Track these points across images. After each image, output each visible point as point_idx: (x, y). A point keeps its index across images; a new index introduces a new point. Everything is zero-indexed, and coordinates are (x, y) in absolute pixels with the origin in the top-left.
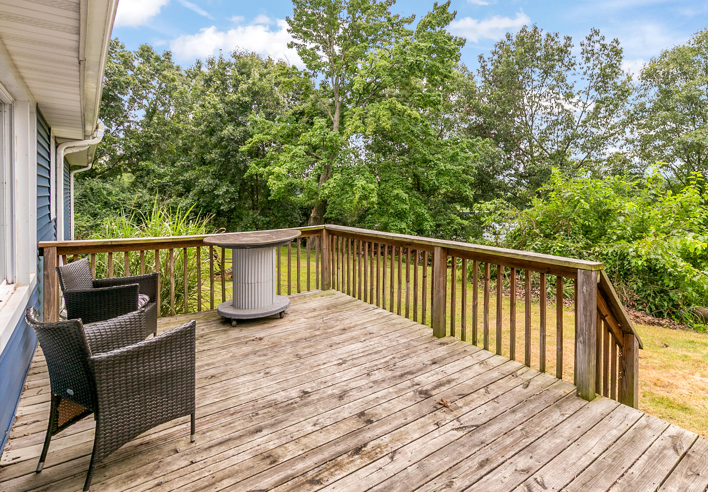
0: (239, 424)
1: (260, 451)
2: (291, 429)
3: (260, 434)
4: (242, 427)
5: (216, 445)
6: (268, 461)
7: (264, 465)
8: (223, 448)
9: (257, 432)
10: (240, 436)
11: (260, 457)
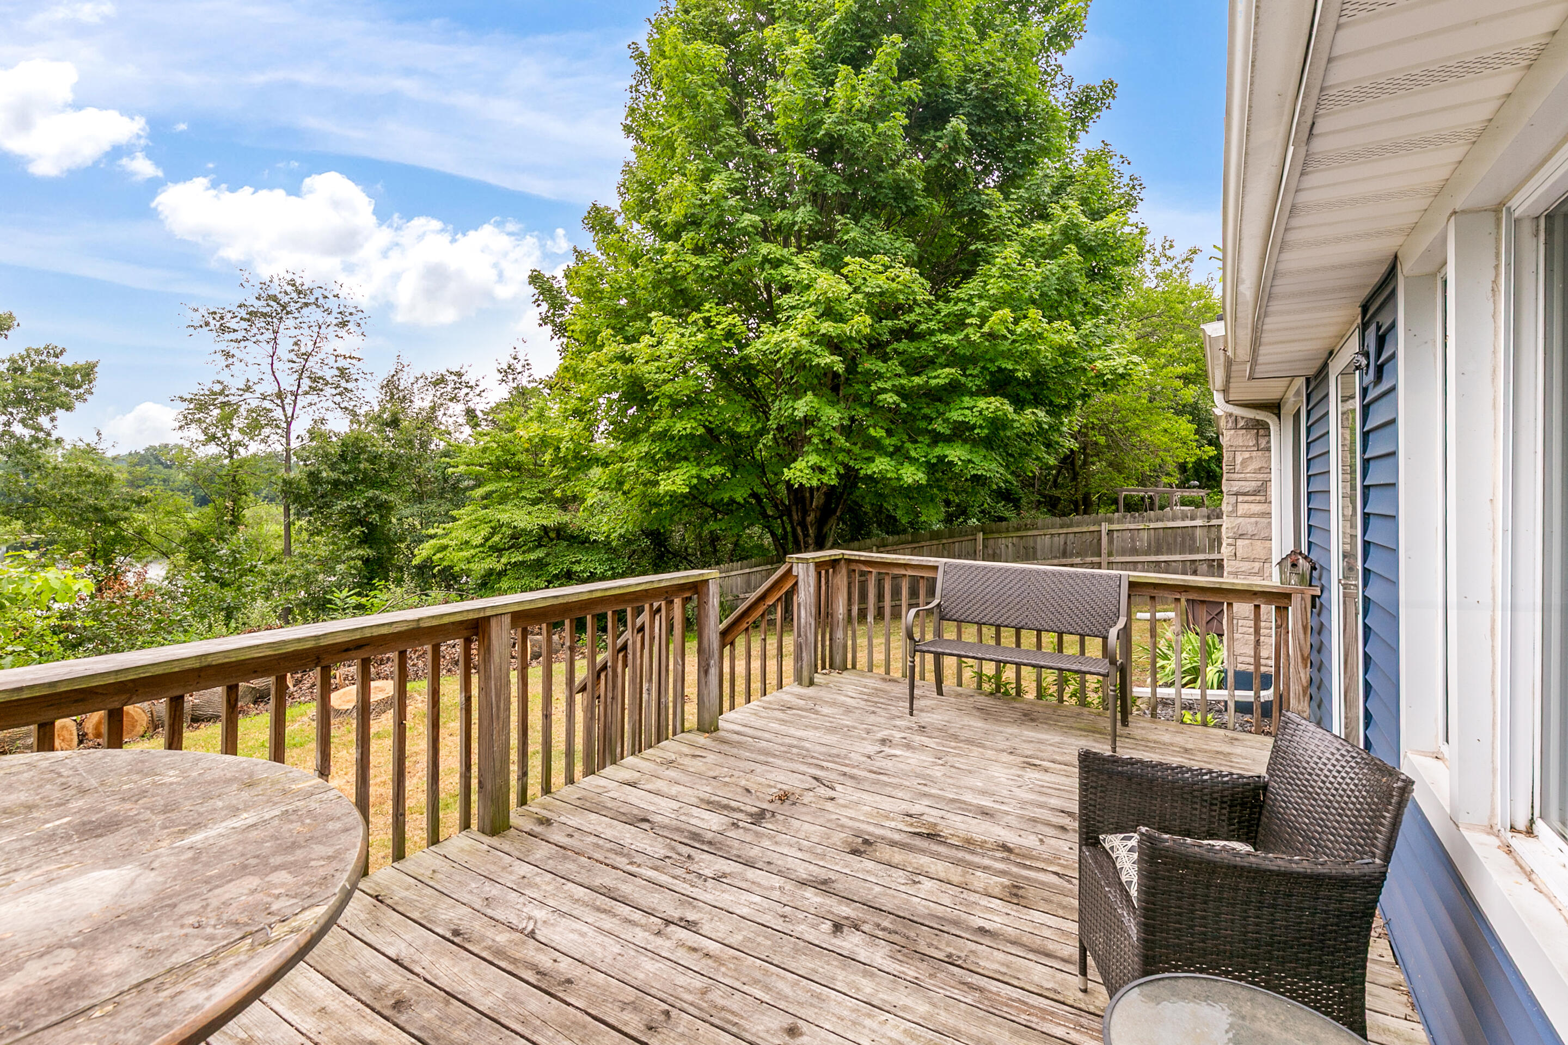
0: (993, 961)
1: (1015, 907)
2: (946, 900)
3: (987, 925)
4: (996, 953)
5: (1056, 957)
6: (1020, 892)
7: (1031, 892)
8: (1051, 946)
9: (987, 931)
10: (1013, 943)
11: (1023, 902)
